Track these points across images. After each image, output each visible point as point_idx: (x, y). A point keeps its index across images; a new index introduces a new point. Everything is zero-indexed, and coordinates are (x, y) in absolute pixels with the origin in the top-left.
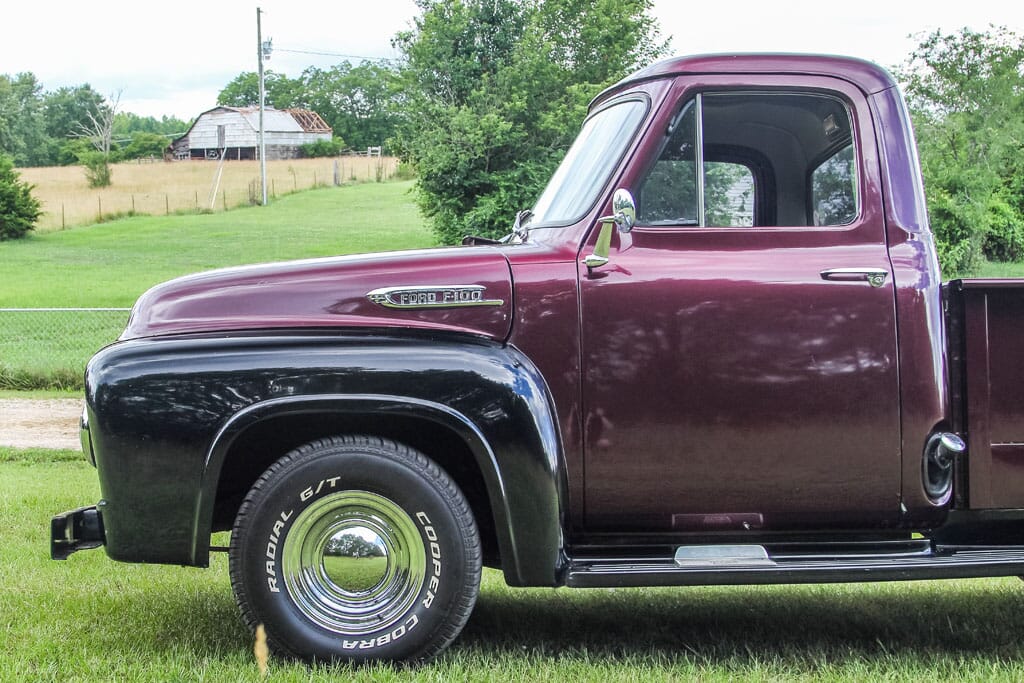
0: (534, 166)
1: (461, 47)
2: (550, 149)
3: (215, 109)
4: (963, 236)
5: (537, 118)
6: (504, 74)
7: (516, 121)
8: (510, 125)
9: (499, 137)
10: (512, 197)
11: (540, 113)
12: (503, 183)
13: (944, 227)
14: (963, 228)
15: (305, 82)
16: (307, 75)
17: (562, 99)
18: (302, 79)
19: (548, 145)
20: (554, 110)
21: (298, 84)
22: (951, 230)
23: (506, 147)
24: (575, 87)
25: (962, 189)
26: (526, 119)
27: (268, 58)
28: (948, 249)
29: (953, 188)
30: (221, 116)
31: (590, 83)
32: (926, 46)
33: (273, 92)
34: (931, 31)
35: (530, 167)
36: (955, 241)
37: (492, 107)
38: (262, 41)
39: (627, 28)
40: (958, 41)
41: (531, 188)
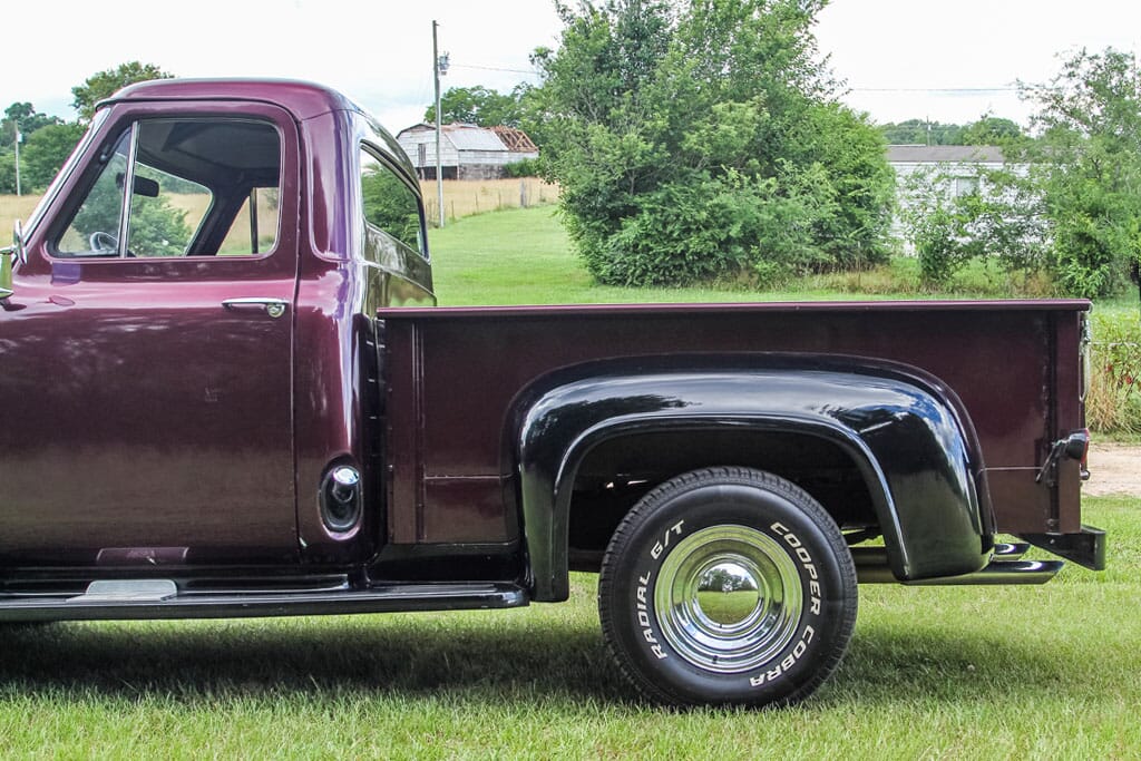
0: (679, 187)
1: (602, 63)
2: (696, 170)
3: (416, 127)
4: (1103, 261)
5: (683, 138)
6: (647, 93)
7: (659, 142)
8: (651, 145)
9: (638, 158)
10: (656, 219)
11: (685, 133)
12: (647, 205)
13: (1085, 251)
14: (1103, 253)
15: (517, 99)
16: (519, 91)
17: (708, 119)
18: (514, 95)
19: (695, 166)
20: (697, 129)
21: (509, 100)
22: (1091, 255)
23: (651, 168)
24: (720, 106)
25: (1103, 212)
26: (671, 139)
27: (444, 73)
28: (1089, 274)
29: (1095, 212)
30: (423, 134)
31: (736, 101)
32: (1072, 65)
33: (483, 109)
34: (1076, 53)
35: (674, 188)
36: (1095, 265)
37: (632, 126)
38: (439, 55)
39: (779, 45)
40: (1101, 62)
41: (675, 210)
